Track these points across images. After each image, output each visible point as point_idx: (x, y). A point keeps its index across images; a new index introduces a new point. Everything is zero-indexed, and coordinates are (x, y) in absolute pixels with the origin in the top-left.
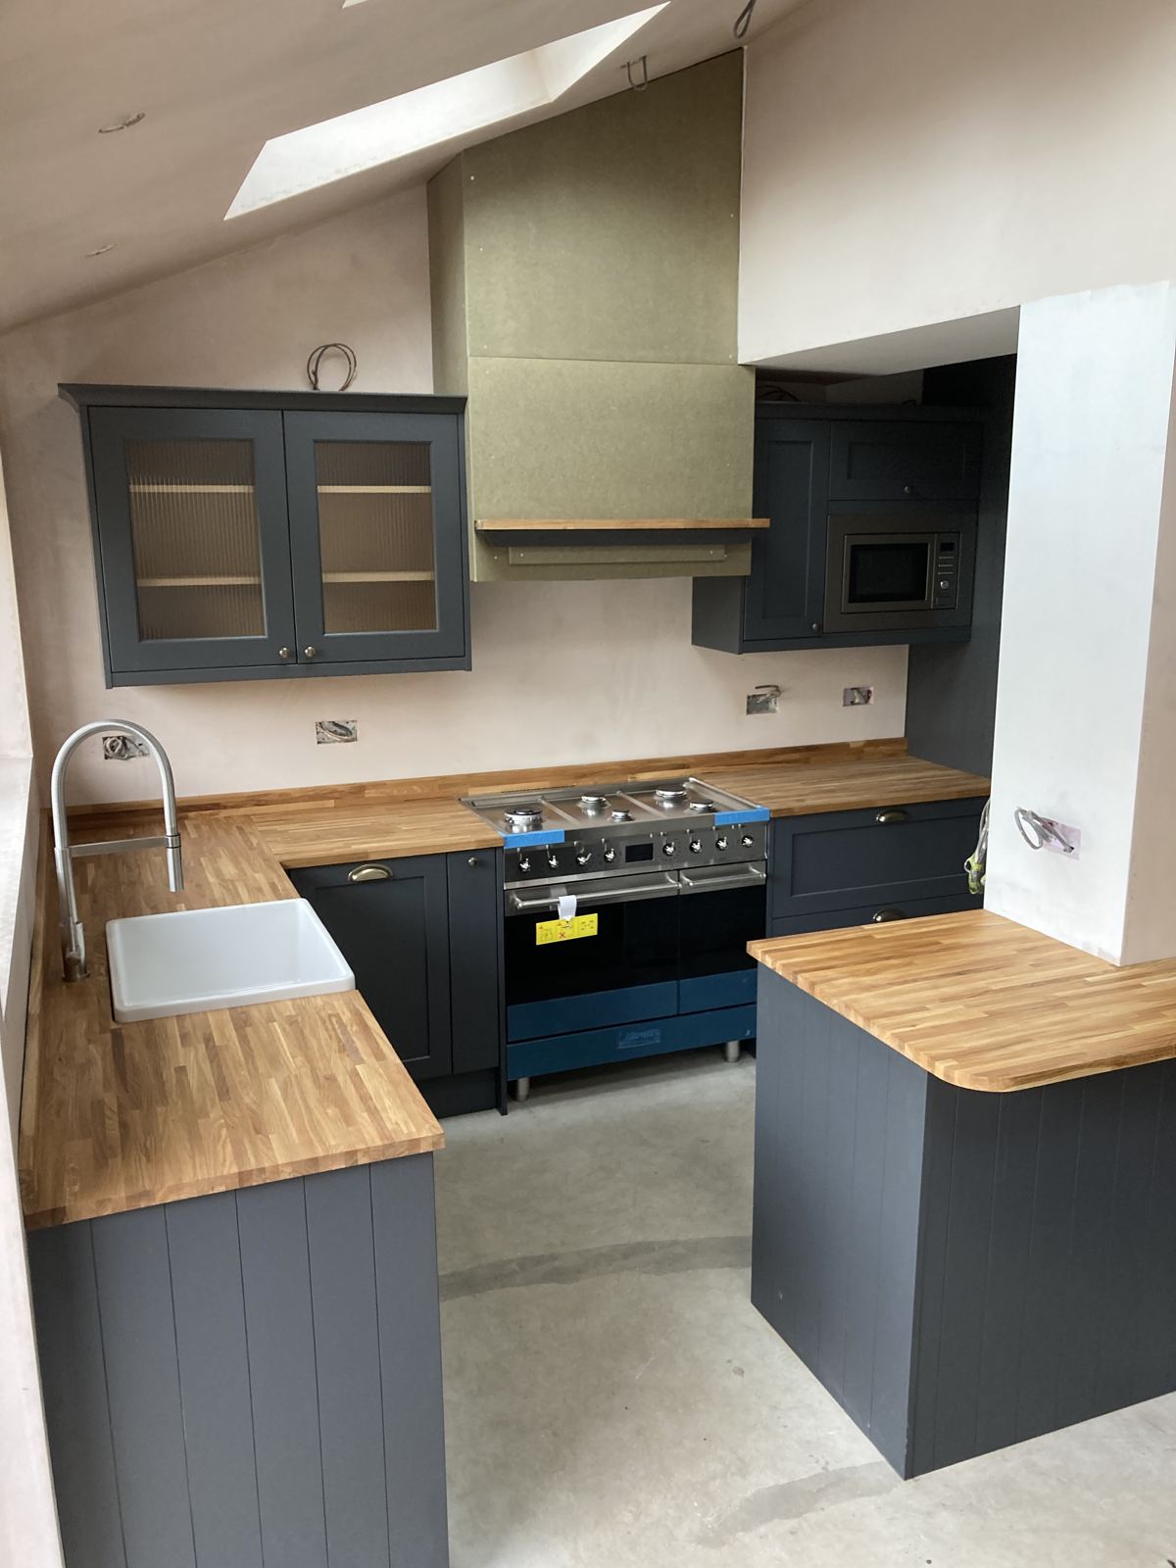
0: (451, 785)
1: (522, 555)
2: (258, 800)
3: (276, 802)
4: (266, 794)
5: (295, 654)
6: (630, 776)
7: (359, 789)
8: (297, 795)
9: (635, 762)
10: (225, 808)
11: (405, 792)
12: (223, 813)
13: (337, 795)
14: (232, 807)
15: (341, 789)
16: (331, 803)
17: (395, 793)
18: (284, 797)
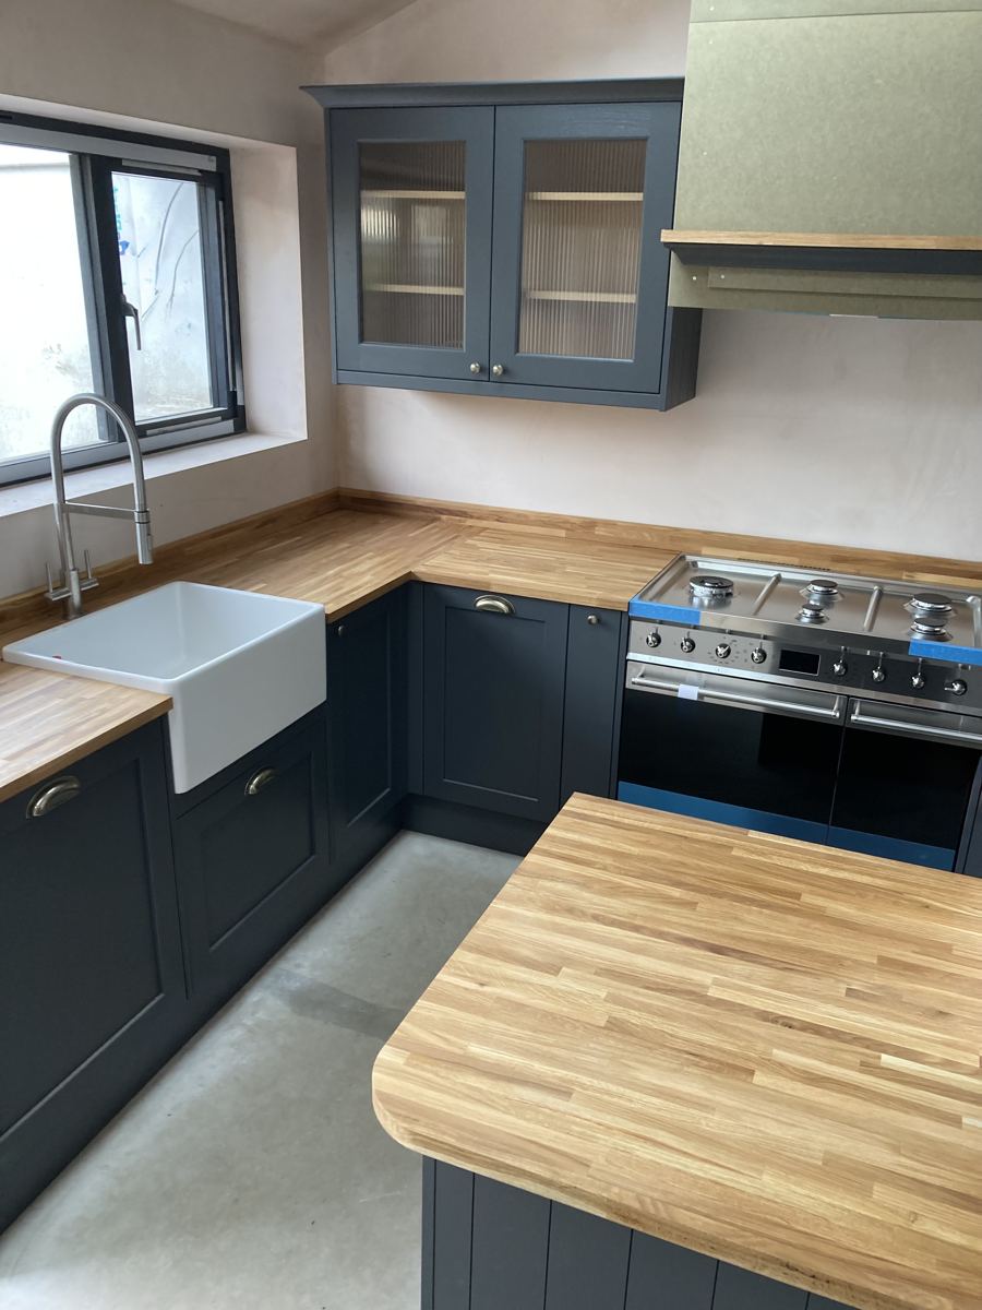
0: (686, 540)
1: (723, 277)
2: (500, 516)
3: (512, 522)
4: (507, 512)
5: (485, 370)
6: (905, 573)
7: (590, 524)
8: (533, 518)
9: (918, 557)
10: (472, 517)
11: (634, 537)
12: (469, 522)
13: (568, 526)
14: (478, 518)
15: (573, 520)
16: (562, 533)
17: (625, 535)
18: (521, 518)
